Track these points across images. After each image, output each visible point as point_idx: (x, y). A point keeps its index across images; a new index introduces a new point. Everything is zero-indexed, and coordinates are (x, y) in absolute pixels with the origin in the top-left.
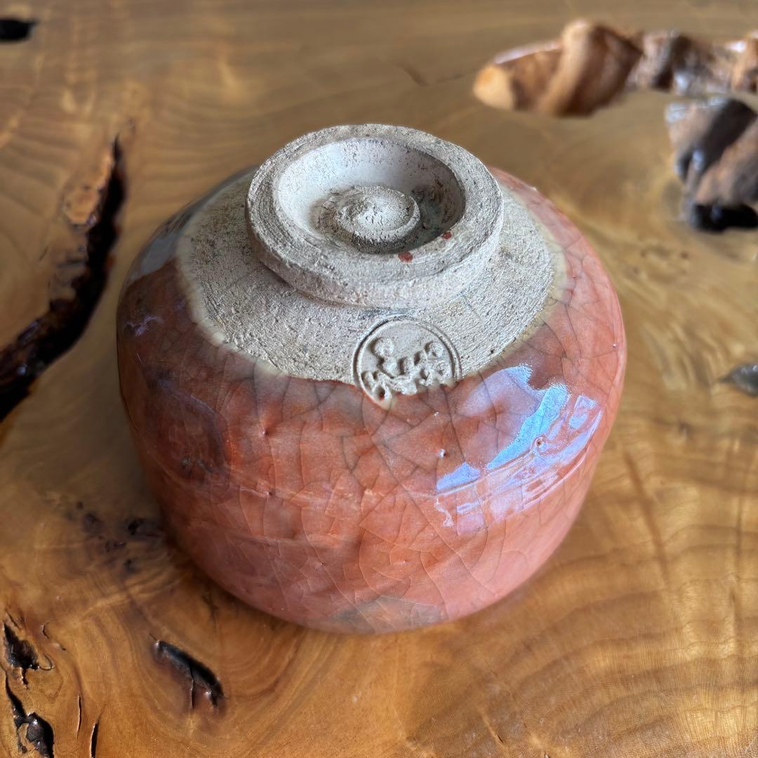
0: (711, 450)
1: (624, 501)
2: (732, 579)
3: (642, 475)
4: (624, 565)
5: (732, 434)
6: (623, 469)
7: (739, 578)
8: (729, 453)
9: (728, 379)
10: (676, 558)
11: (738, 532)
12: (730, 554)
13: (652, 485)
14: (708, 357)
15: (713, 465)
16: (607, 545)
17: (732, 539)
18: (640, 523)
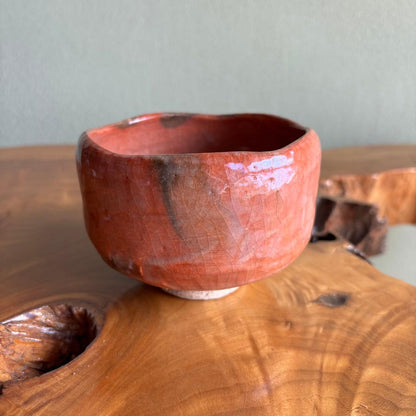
0: (304, 332)
1: (245, 359)
2: (315, 397)
3: (260, 346)
4: (242, 392)
5: (318, 325)
6: (248, 343)
7: (320, 397)
8: (316, 334)
9: (317, 301)
10: (277, 388)
11: (321, 372)
12: (314, 384)
13: (265, 351)
14: (305, 292)
15: (305, 340)
16: (232, 382)
17: (317, 376)
18: (256, 370)
